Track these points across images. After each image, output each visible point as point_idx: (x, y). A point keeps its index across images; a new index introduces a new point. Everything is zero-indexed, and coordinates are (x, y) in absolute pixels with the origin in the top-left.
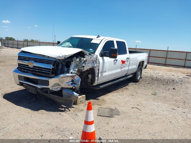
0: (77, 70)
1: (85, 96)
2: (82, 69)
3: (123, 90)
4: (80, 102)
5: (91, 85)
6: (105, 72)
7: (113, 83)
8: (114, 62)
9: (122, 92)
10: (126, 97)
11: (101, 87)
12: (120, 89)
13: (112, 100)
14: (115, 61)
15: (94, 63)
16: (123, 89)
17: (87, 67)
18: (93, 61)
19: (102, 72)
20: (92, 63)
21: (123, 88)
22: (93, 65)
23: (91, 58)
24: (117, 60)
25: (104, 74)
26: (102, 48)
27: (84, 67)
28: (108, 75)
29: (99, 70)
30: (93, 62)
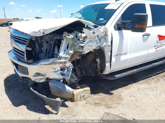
0: (71, 52)
1: (88, 88)
2: (81, 51)
3: (159, 80)
4: (81, 98)
5: (100, 73)
6: (126, 54)
7: (141, 69)
8: (143, 38)
9: (156, 83)
10: (160, 94)
11: (117, 76)
12: (154, 77)
13: (133, 98)
14: (145, 37)
15: (102, 41)
16: (159, 78)
17: (88, 48)
18: (100, 37)
19: (119, 55)
20: (98, 41)
21: (159, 75)
22: (99, 44)
23: (94, 33)
24: (148, 35)
25: (123, 58)
26: (120, 15)
27: (83, 47)
28: (130, 59)
29: (111, 52)
30: (100, 40)
